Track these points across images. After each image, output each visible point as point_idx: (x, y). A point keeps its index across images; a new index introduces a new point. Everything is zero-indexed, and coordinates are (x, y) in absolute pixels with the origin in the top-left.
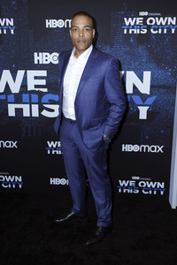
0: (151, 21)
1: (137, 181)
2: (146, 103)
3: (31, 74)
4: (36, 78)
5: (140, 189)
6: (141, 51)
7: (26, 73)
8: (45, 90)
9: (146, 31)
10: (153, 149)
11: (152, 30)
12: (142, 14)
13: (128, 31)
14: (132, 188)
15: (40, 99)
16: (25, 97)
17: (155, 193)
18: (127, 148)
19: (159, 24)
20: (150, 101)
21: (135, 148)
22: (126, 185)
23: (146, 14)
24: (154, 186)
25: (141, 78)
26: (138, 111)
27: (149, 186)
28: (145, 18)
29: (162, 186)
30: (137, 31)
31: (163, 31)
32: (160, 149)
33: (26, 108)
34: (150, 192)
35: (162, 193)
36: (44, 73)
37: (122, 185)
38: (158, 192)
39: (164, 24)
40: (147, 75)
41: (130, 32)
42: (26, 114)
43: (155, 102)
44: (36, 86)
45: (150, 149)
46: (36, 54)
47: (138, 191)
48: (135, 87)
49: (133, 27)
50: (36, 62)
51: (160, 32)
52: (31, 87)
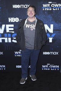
0: (53, 5)
1: (49, 66)
2: (51, 36)
3: (8, 26)
4: (10, 27)
5: (50, 68)
6: (49, 17)
7: (5, 26)
8: (13, 32)
9: (51, 9)
10: (55, 53)
11: (53, 9)
12: (49, 3)
13: (44, 9)
14: (47, 68)
15: (11, 36)
16: (6, 35)
17: (56, 69)
18: (45, 53)
19: (56, 6)
20: (53, 35)
21: (48, 53)
22: (45, 67)
23: (51, 2)
24: (55, 67)
25: (50, 27)
26: (49, 39)
27: (53, 67)
28: (51, 4)
29: (58, 67)
30: (47, 9)
31: (57, 9)
32: (57, 53)
33: (6, 39)
34: (54, 69)
35: (58, 69)
36: (13, 26)
37: (43, 67)
38: (57, 69)
39: (58, 6)
40: (52, 26)
41: (45, 10)
42: (6, 41)
43: (55, 36)
44: (10, 31)
45: (53, 53)
46: (9, 18)
47: (49, 69)
48: (47, 30)
49: (46, 8)
50: (9, 21)
51: (56, 9)
52: (8, 31)
